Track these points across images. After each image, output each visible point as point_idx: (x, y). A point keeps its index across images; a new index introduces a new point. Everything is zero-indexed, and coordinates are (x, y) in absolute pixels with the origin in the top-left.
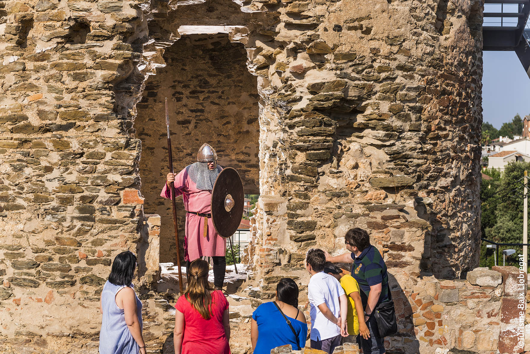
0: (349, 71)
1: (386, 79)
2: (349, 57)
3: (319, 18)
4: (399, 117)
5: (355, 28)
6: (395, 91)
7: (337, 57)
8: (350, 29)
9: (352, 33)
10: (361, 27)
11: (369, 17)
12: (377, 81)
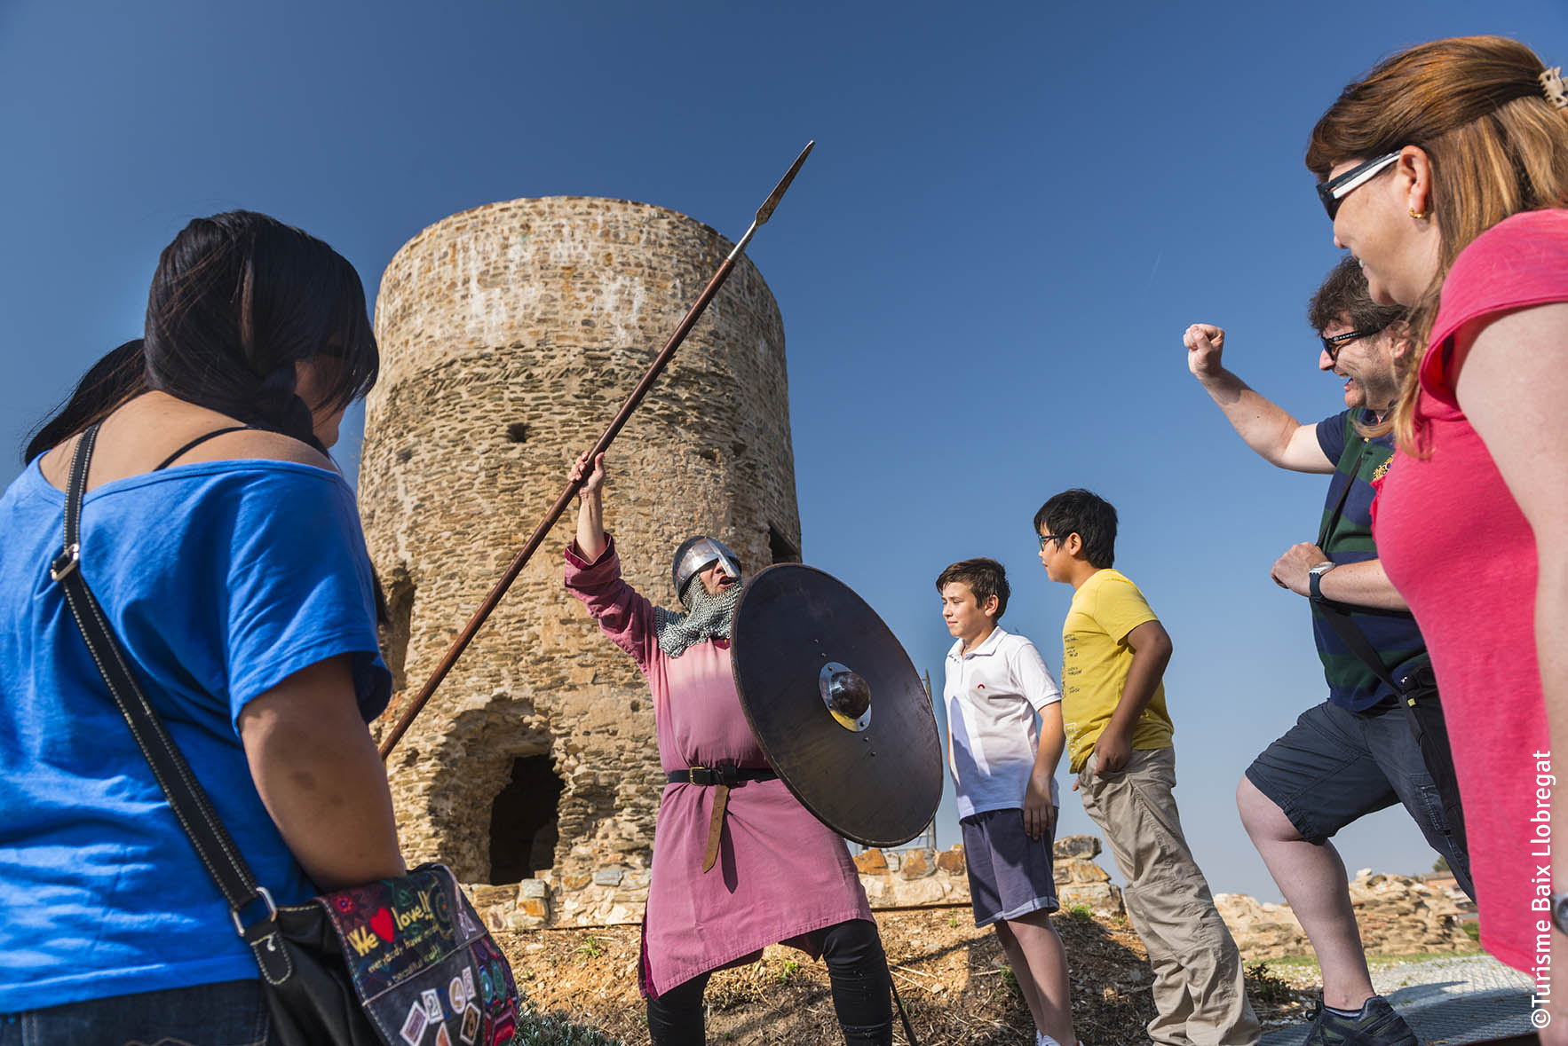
0: (599, 763)
1: (633, 767)
2: (598, 753)
3: (571, 728)
4: (647, 797)
5: (603, 732)
6: (643, 776)
7: (586, 754)
8: (598, 733)
9: (600, 735)
10: (608, 731)
11: (614, 723)
12: (624, 769)
